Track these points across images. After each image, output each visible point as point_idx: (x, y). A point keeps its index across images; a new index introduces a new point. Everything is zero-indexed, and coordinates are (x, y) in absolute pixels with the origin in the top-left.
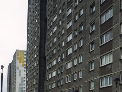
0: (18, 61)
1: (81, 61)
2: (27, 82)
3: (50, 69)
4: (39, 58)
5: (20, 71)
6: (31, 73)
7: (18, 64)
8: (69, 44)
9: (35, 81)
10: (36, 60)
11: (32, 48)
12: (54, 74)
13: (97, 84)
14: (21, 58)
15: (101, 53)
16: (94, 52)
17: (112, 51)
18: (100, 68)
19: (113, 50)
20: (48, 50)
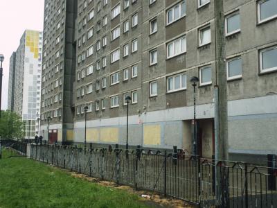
0: (27, 48)
1: (136, 49)
2: (43, 83)
3: (83, 61)
4: (63, 43)
5: (31, 66)
6: (50, 69)
7: (28, 54)
8: (115, 21)
9: (57, 82)
10: (60, 47)
11: (53, 27)
12: (90, 70)
13: (163, 87)
14: (32, 44)
15: (168, 36)
16: (157, 35)
17: (185, 35)
18: (167, 60)
19: (186, 32)
20: (80, 31)
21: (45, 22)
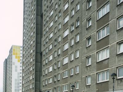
0: (14, 57)
1: (78, 56)
2: (23, 77)
3: (46, 64)
4: (35, 53)
5: (16, 67)
6: (27, 69)
7: (14, 60)
8: (65, 39)
9: (31, 76)
10: (33, 55)
11: (28, 43)
12: (51, 69)
13: (94, 79)
14: (17, 54)
15: (98, 48)
16: (91, 47)
17: (109, 47)
18: (97, 63)
19: (109, 45)
20: (44, 45)
21: (24, 41)
